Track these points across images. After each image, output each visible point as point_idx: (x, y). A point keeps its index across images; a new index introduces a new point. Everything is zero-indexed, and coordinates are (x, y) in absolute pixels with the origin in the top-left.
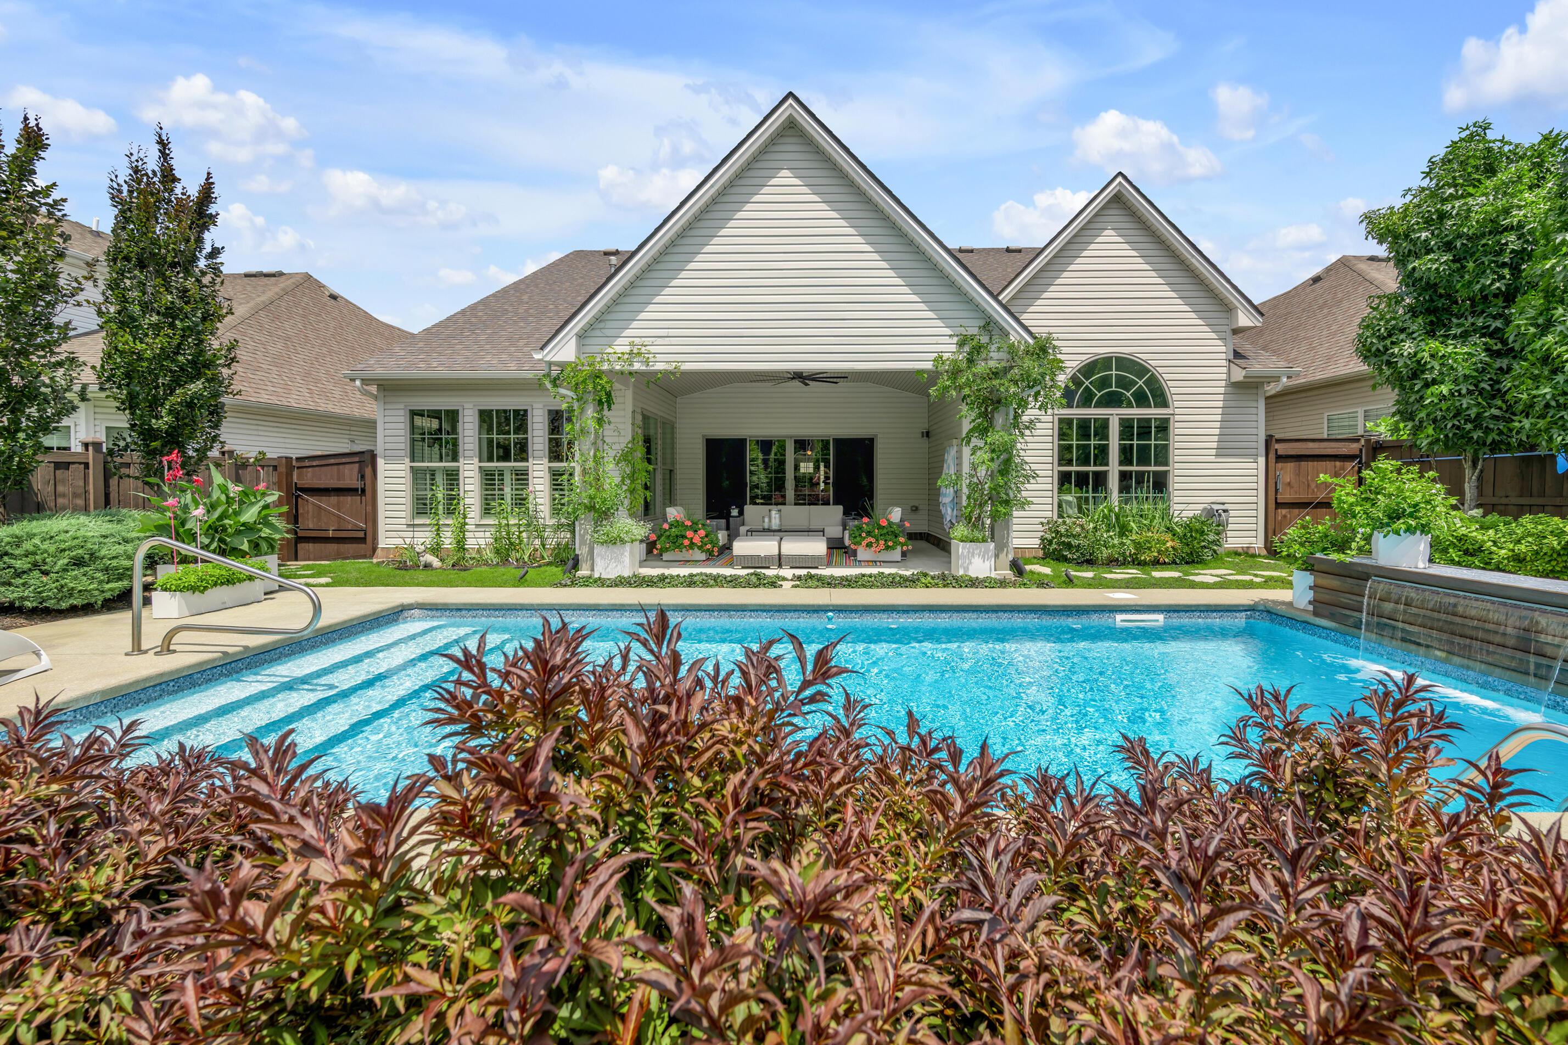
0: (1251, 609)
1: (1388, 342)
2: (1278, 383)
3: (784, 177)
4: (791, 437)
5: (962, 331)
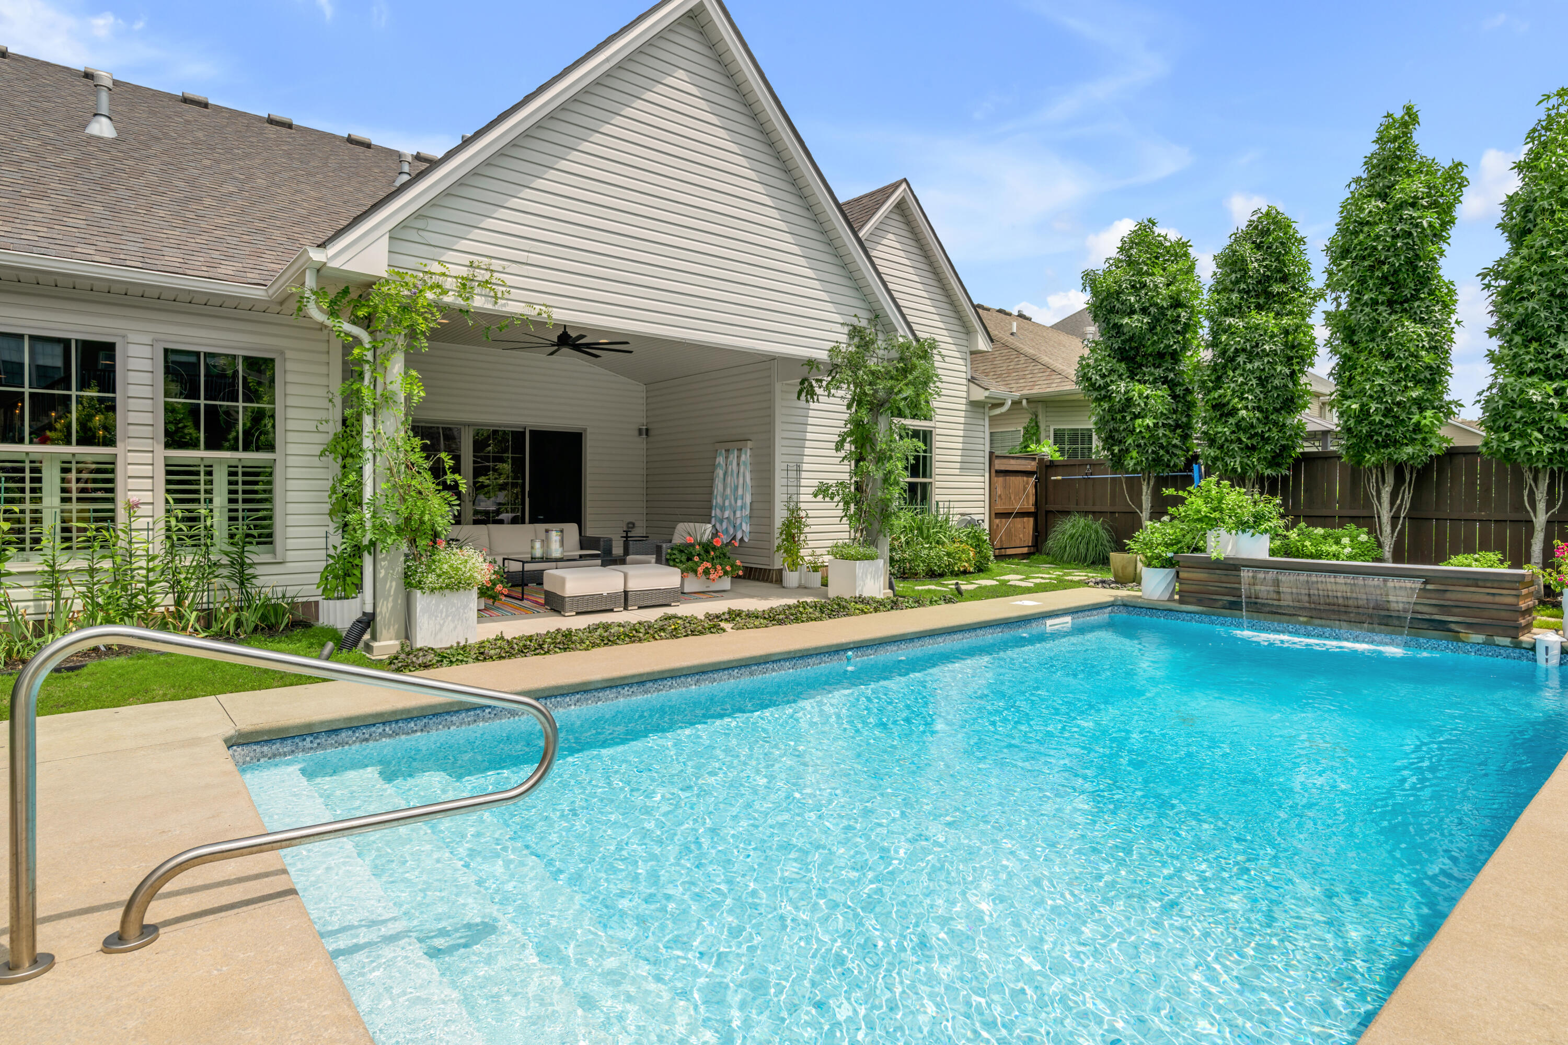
0: (1112, 604)
1: (1108, 380)
2: (1002, 405)
3: (679, 79)
4: (469, 425)
5: (855, 321)
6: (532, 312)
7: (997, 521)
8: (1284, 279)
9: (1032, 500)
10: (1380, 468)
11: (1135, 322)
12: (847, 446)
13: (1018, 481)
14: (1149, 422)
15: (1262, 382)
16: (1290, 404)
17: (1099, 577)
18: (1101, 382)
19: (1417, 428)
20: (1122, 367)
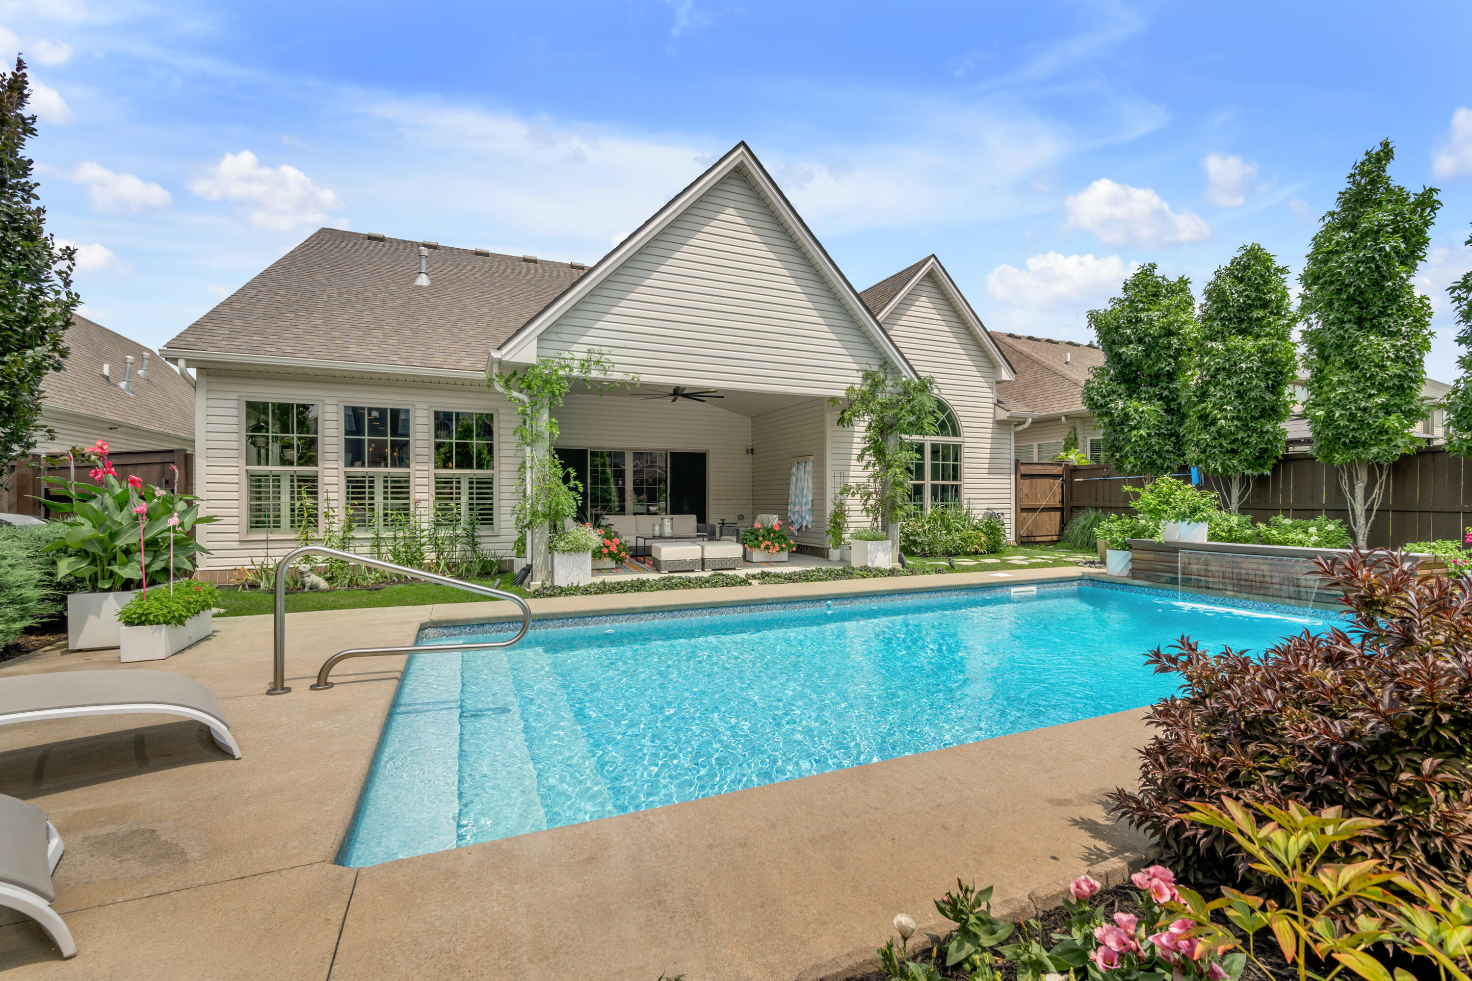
0: (1079, 579)
1: (1108, 399)
2: (1024, 423)
3: (730, 215)
4: (630, 450)
5: (867, 367)
6: (628, 378)
7: (1024, 514)
8: (1265, 305)
9: (1058, 497)
10: (1351, 466)
11: (1132, 351)
12: (866, 457)
13: (1046, 482)
14: (1143, 432)
15: (1240, 395)
16: (1274, 412)
18: (1102, 401)
19: (1383, 431)
20: (1122, 389)
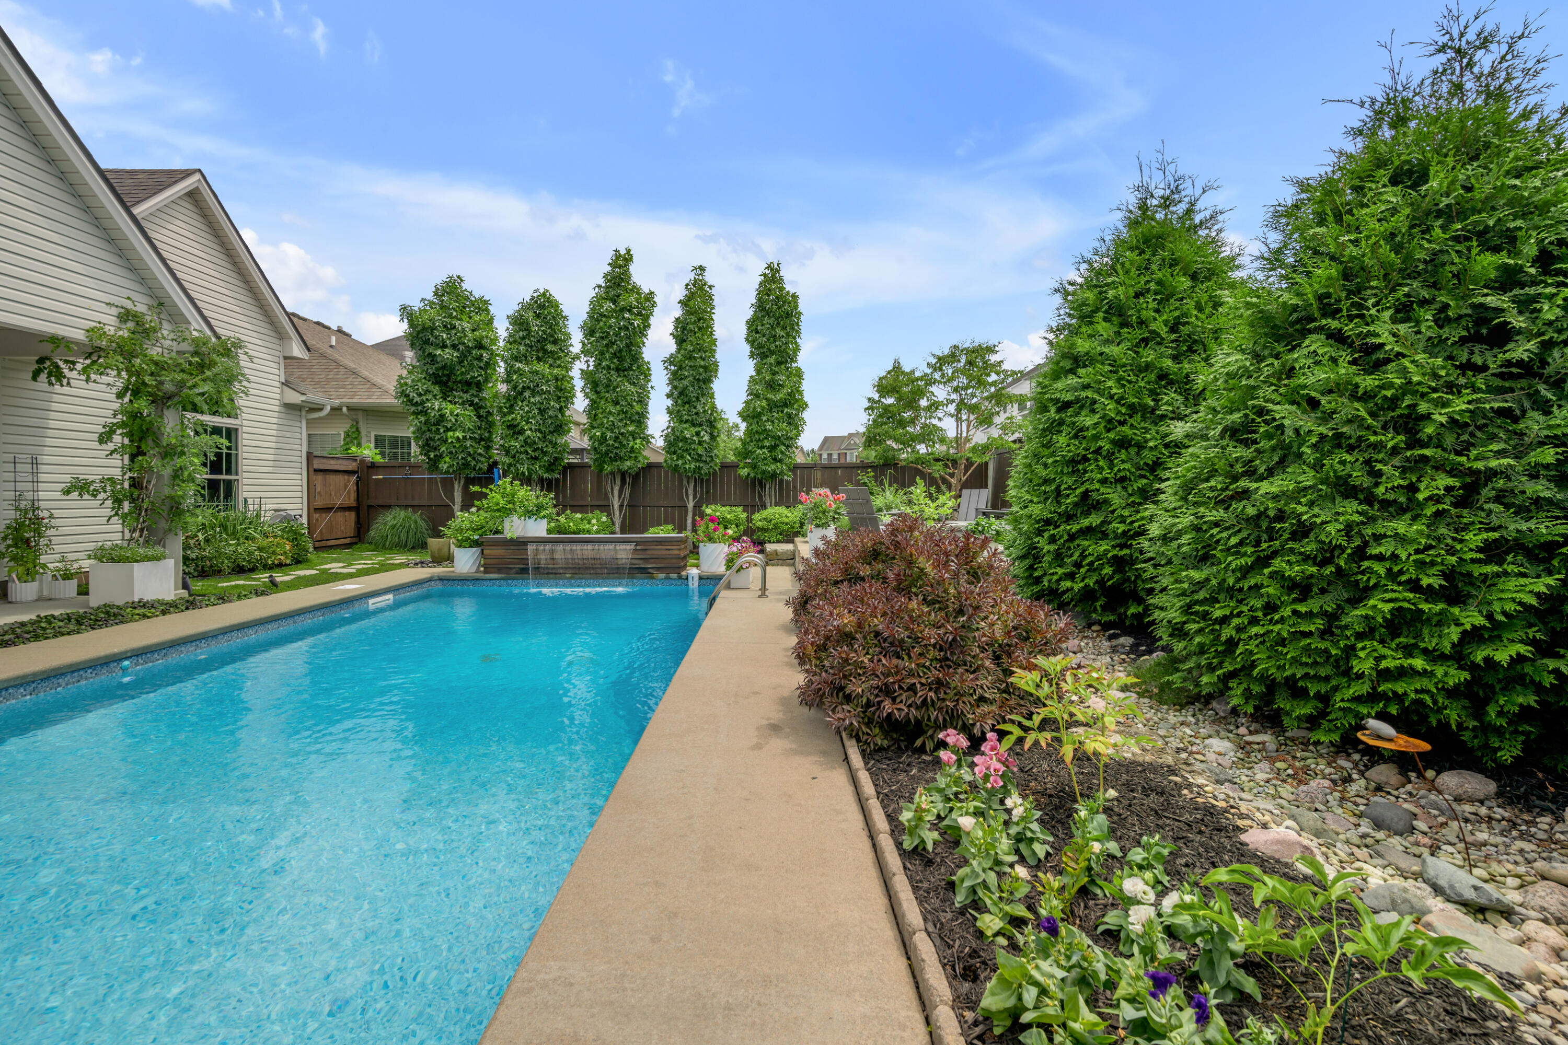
0: (430, 580)
1: (424, 398)
2: (321, 409)
5: (129, 305)
7: (317, 516)
8: (555, 342)
9: (353, 496)
10: (612, 473)
11: (447, 355)
13: (340, 479)
14: (459, 434)
15: (542, 412)
16: (560, 428)
17: (418, 558)
18: (417, 399)
19: (632, 450)
20: (436, 389)
